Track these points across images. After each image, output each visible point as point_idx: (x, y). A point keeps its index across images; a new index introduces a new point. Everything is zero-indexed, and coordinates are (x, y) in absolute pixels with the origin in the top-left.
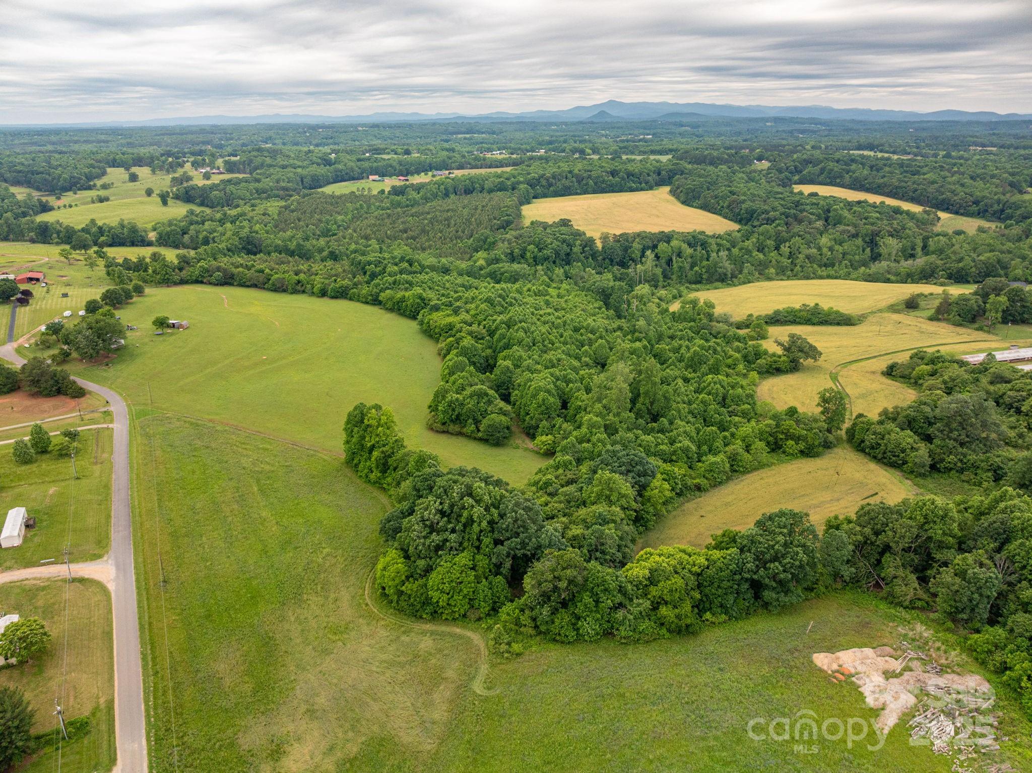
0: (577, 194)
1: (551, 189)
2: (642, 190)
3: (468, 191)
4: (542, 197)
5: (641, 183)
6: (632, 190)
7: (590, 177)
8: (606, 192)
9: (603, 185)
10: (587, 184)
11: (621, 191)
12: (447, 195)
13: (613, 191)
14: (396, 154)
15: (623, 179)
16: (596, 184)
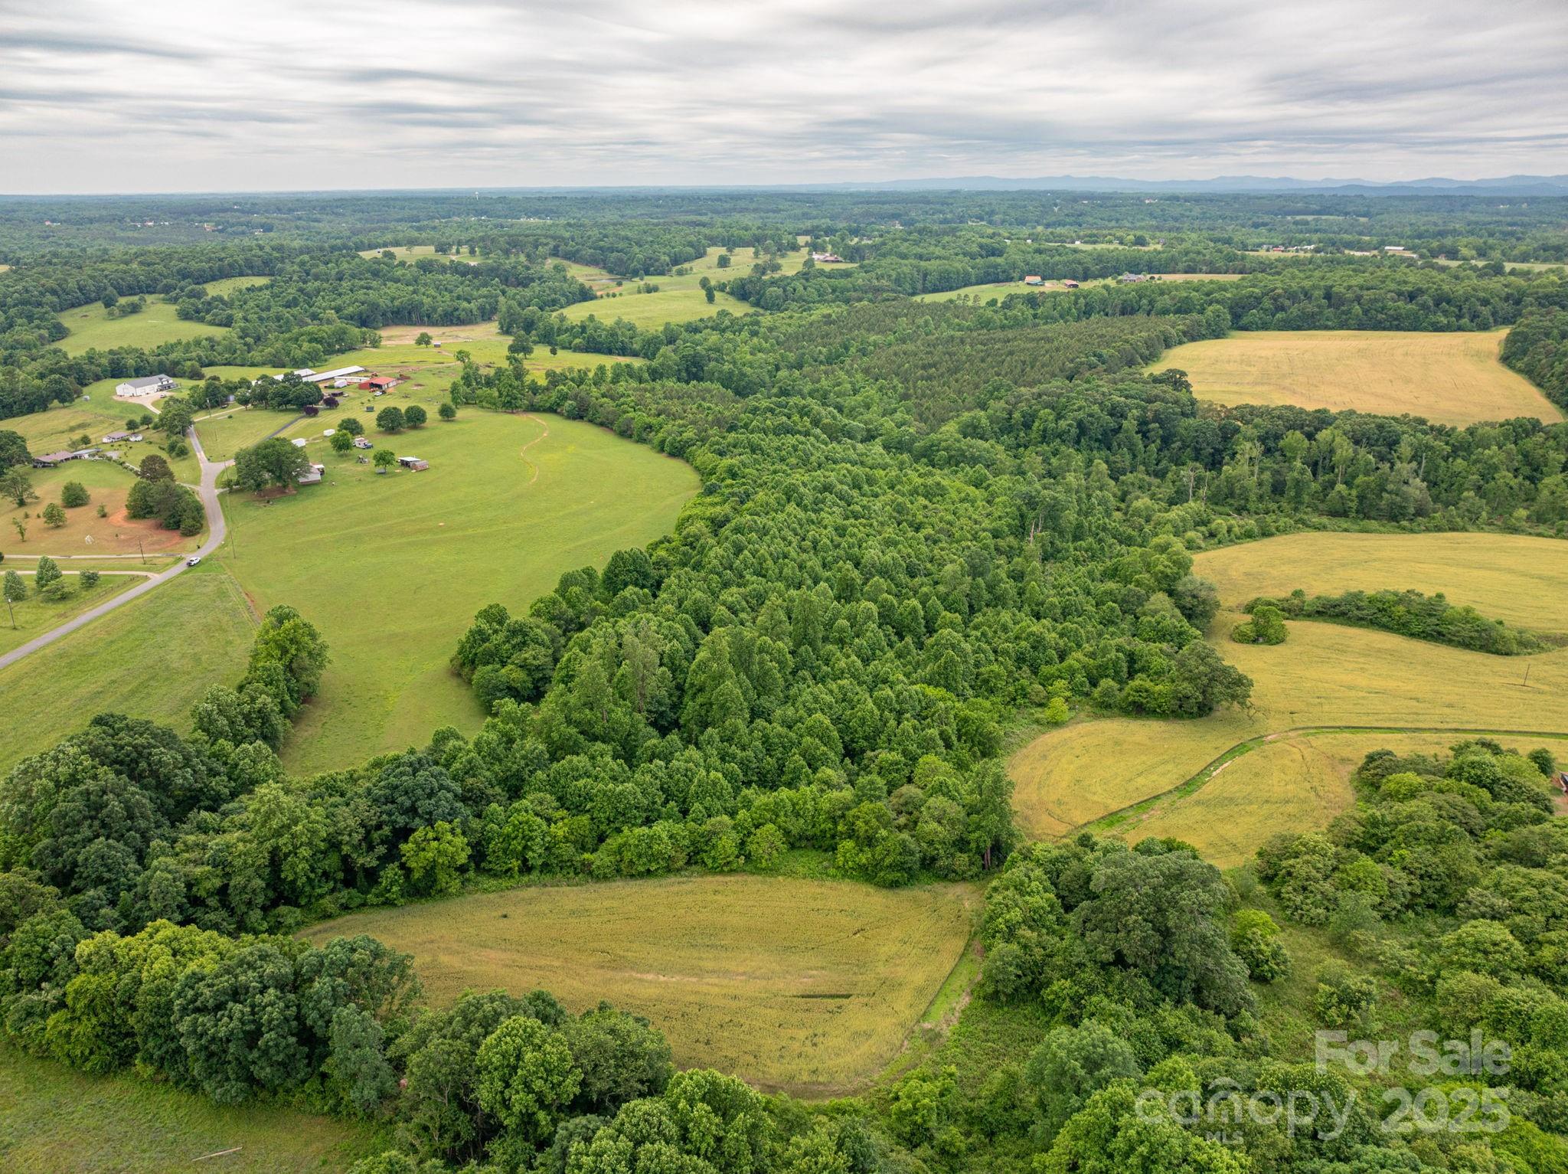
0: (1327, 328)
1: (1279, 316)
2: (1460, 329)
3: (1128, 310)
4: (1258, 329)
5: (1459, 317)
6: (1437, 328)
7: (1358, 299)
8: (1384, 329)
9: (1380, 316)
10: (1349, 312)
11: (1415, 329)
12: (1087, 312)
13: (1398, 328)
14: (1121, 243)
15: (1424, 306)
16: (1366, 312)
